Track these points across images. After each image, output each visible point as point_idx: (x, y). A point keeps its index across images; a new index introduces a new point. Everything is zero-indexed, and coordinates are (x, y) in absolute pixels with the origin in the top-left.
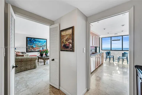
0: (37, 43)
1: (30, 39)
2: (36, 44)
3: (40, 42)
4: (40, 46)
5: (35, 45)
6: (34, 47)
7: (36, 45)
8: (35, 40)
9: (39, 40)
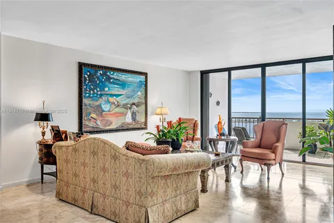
0: (115, 90)
1: (92, 72)
2: (112, 95)
3: (123, 85)
4: (125, 106)
5: (108, 102)
6: (106, 107)
7: (111, 99)
8: (109, 78)
9: (123, 77)
